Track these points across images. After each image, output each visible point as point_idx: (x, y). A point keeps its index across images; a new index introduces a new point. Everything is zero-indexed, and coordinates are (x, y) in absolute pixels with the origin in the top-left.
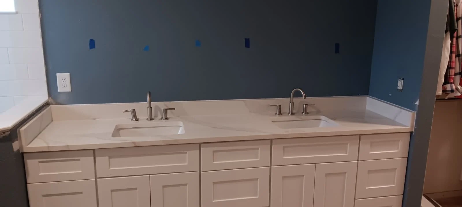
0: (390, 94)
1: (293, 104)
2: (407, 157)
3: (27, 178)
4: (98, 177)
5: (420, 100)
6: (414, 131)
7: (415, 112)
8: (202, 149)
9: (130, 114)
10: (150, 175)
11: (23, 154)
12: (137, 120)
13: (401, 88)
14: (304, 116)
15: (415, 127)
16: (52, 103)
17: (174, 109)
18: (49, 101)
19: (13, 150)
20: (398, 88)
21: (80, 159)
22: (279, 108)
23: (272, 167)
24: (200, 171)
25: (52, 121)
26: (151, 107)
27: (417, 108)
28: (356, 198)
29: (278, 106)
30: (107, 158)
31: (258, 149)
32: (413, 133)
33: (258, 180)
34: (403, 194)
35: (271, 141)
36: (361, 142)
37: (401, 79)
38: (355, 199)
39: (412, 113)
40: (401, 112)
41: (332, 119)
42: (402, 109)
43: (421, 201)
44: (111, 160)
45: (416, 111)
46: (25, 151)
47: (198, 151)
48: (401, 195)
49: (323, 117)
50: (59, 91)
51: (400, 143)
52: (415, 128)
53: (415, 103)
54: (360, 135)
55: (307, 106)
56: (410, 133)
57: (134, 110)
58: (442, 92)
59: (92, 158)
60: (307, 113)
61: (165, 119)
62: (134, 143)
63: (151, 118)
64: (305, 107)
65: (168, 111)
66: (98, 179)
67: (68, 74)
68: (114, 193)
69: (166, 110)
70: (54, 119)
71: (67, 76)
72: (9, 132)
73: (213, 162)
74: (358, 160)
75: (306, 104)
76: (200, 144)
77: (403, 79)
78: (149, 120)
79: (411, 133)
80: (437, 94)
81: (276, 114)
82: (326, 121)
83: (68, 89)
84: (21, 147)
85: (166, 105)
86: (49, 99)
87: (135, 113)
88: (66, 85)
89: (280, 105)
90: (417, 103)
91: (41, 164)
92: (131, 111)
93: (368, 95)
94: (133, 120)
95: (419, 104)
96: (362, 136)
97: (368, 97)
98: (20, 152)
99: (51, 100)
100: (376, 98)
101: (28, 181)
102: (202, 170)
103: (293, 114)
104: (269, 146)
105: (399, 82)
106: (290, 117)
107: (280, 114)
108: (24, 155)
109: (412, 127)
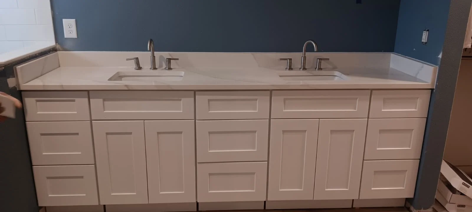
0: (414, 49)
1: (305, 57)
2: (427, 117)
3: (25, 115)
4: (93, 118)
5: (443, 53)
6: (435, 88)
7: (438, 67)
8: (197, 96)
9: (133, 62)
10: (145, 121)
11: (21, 91)
12: (140, 68)
13: (425, 41)
14: (317, 71)
15: (436, 83)
16: (59, 49)
17: (177, 59)
18: (56, 47)
19: (8, 85)
20: (422, 41)
21: (75, 100)
22: (290, 62)
23: (271, 120)
24: (195, 119)
25: (60, 66)
26: (154, 56)
27: (439, 63)
28: (365, 159)
29: (288, 60)
30: (101, 100)
31: (256, 100)
32: (434, 90)
33: (257, 132)
34: (419, 158)
35: (271, 92)
36: (372, 97)
37: (426, 31)
38: (363, 160)
39: (433, 67)
40: (422, 67)
41: (345, 74)
42: (425, 64)
43: (441, 167)
44: (106, 103)
45: (439, 65)
46: (22, 89)
47: (193, 99)
48: (418, 159)
49: (336, 73)
50: (65, 37)
51: (419, 102)
52: (436, 85)
53: (438, 57)
54: (372, 90)
55: (321, 61)
56: (430, 91)
57: (138, 58)
58: (471, 45)
59: (87, 99)
60: (320, 69)
61: (169, 68)
62: (126, 86)
63: (154, 67)
64: (319, 62)
65: (172, 61)
66: (93, 121)
67: (74, 20)
68: (109, 136)
69: (170, 60)
70: (61, 66)
71: (72, 21)
72: (3, 68)
73: (209, 111)
74: (368, 118)
75: (319, 59)
76: (195, 91)
77: (428, 30)
78: (152, 69)
79: (432, 90)
80: (464, 47)
81: (286, 69)
82: (340, 77)
83: (74, 35)
84: (18, 84)
85: (170, 55)
86: (56, 45)
87: (138, 61)
88: (72, 31)
89: (290, 59)
90: (440, 56)
91: (38, 103)
92: (134, 59)
93: (393, 52)
94: (136, 69)
95: (442, 57)
96: (374, 91)
97: (393, 53)
98: (18, 89)
99: (58, 47)
100: (400, 55)
101: (27, 119)
102: (197, 119)
103: (304, 69)
104: (269, 97)
105: (424, 33)
106: (302, 71)
107: (291, 69)
108: (23, 93)
109: (433, 83)
